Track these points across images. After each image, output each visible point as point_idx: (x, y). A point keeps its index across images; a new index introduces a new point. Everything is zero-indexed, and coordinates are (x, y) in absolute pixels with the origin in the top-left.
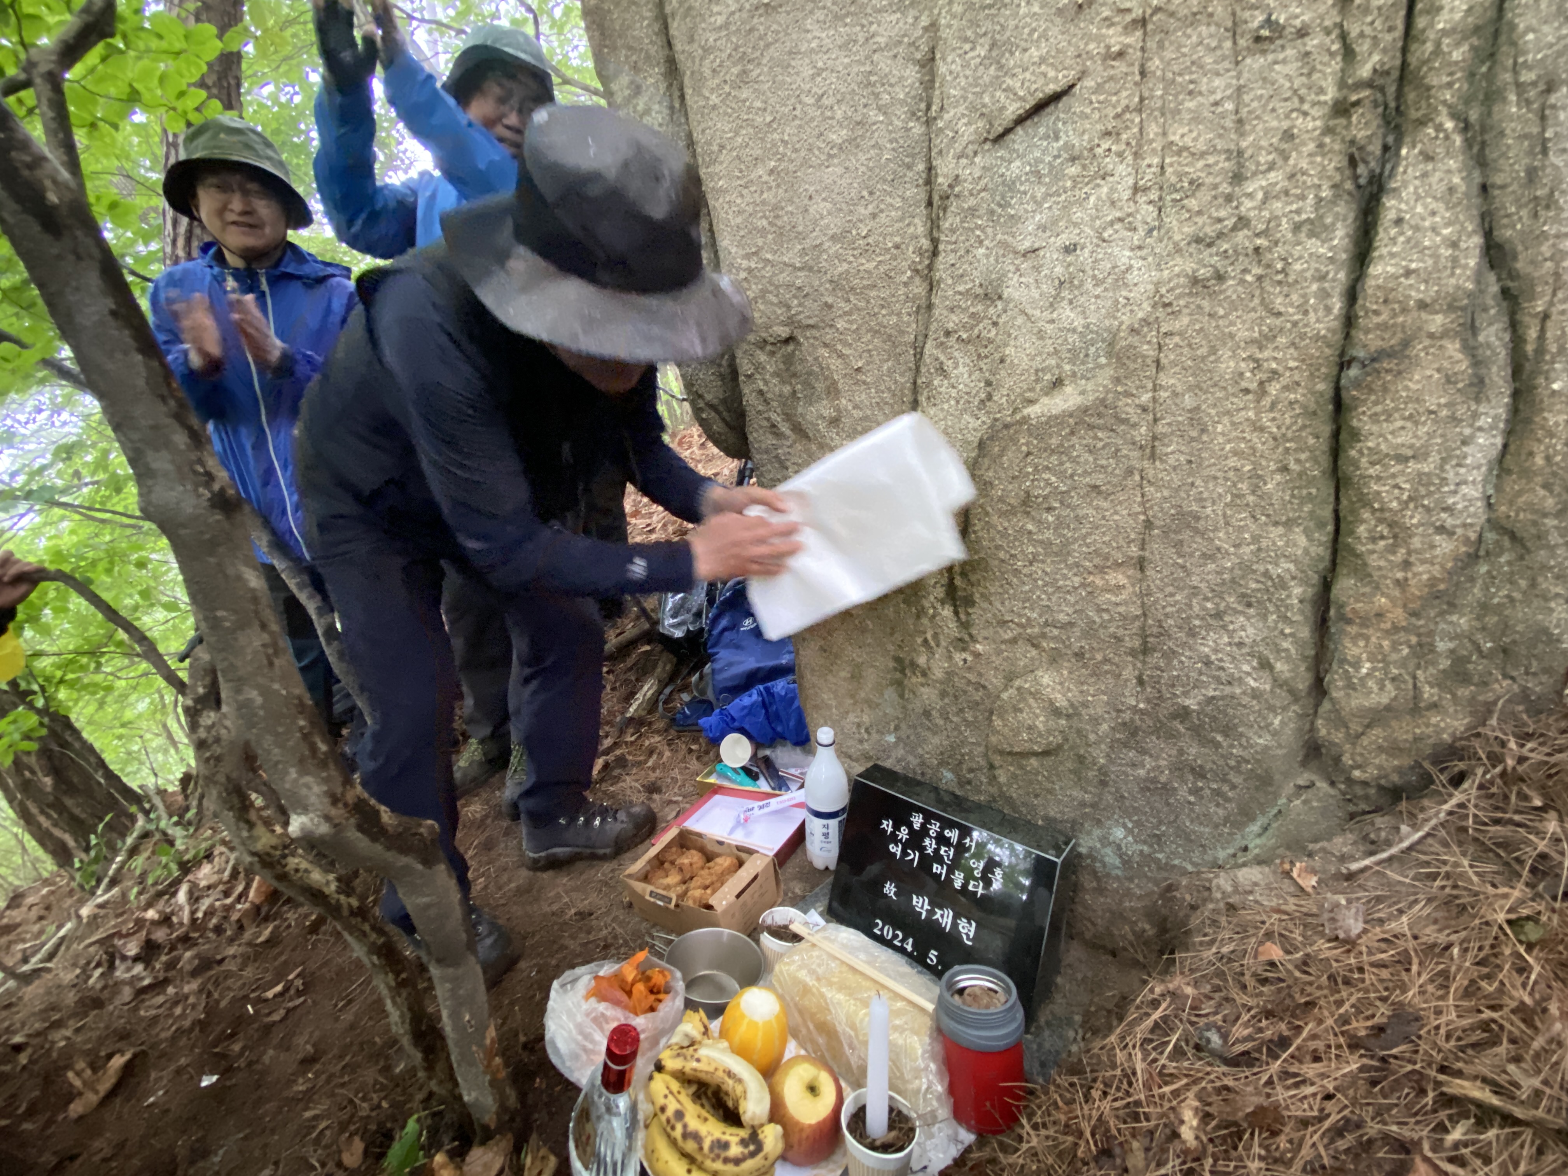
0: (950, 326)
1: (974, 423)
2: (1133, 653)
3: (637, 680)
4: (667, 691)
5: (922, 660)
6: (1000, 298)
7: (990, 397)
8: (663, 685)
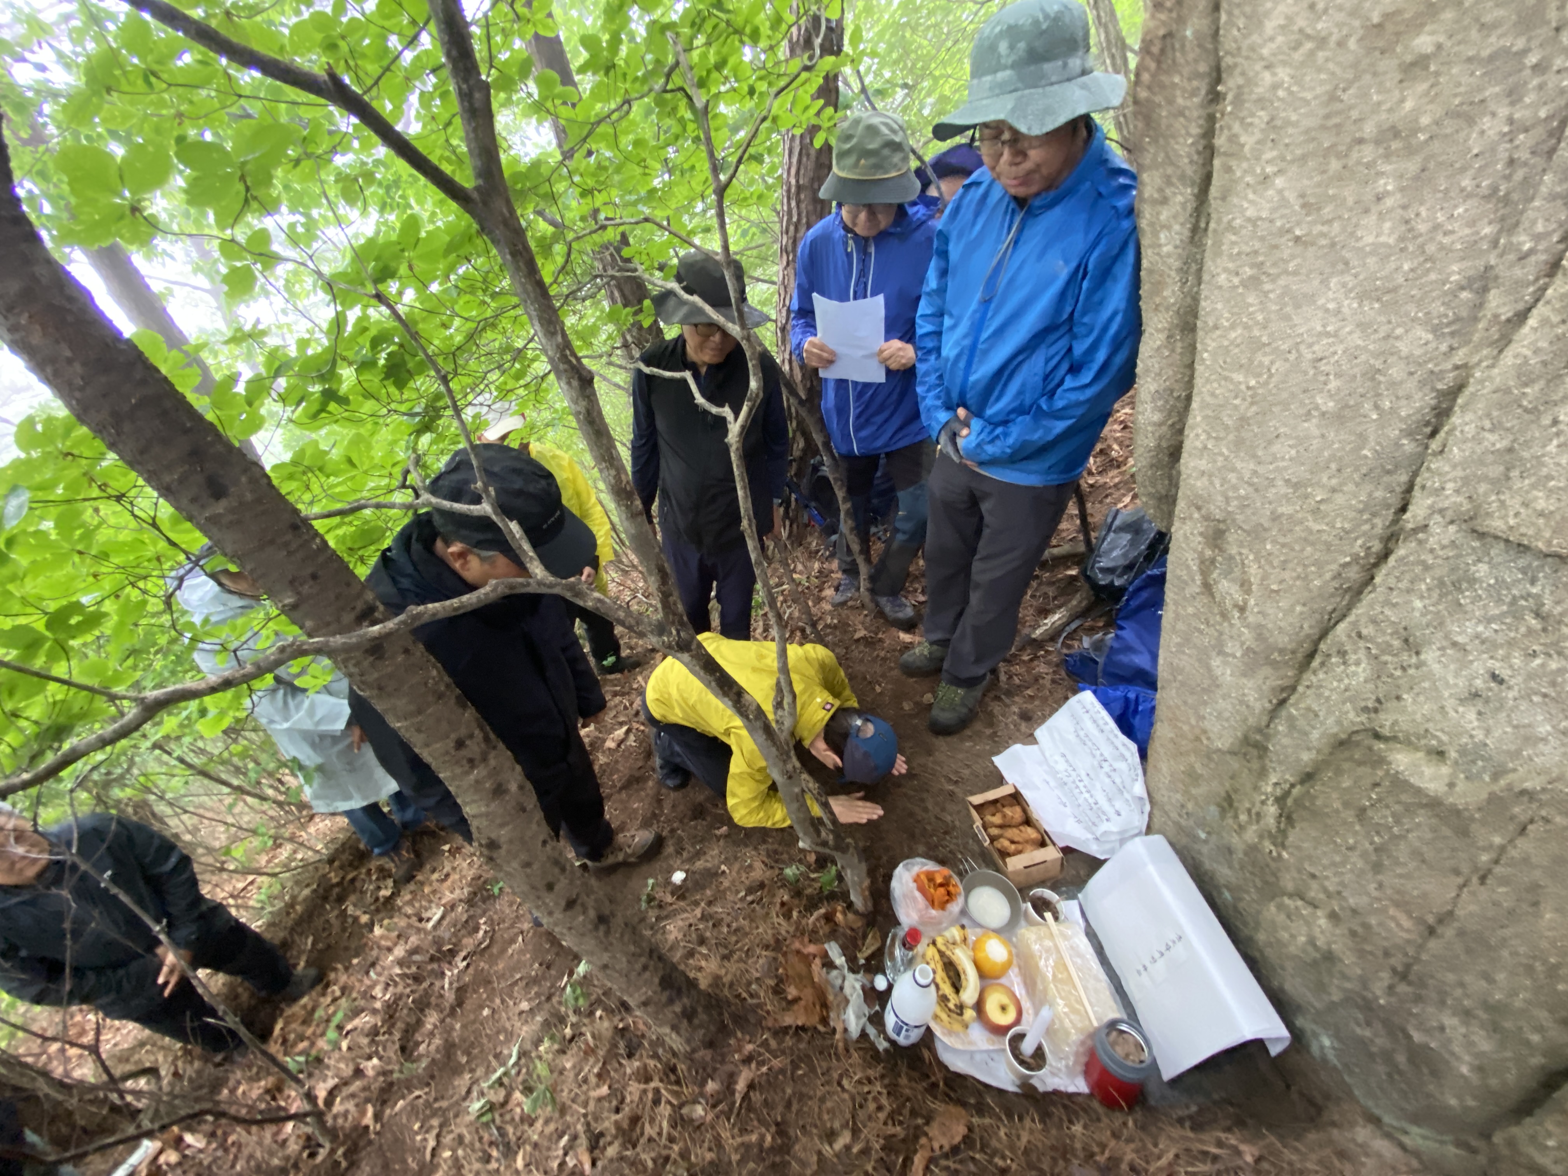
0: (1365, 632)
1: (1351, 715)
2: (1394, 970)
3: (1054, 601)
4: (1074, 626)
5: (1243, 817)
6: (1418, 653)
7: (1376, 711)
8: (1072, 619)
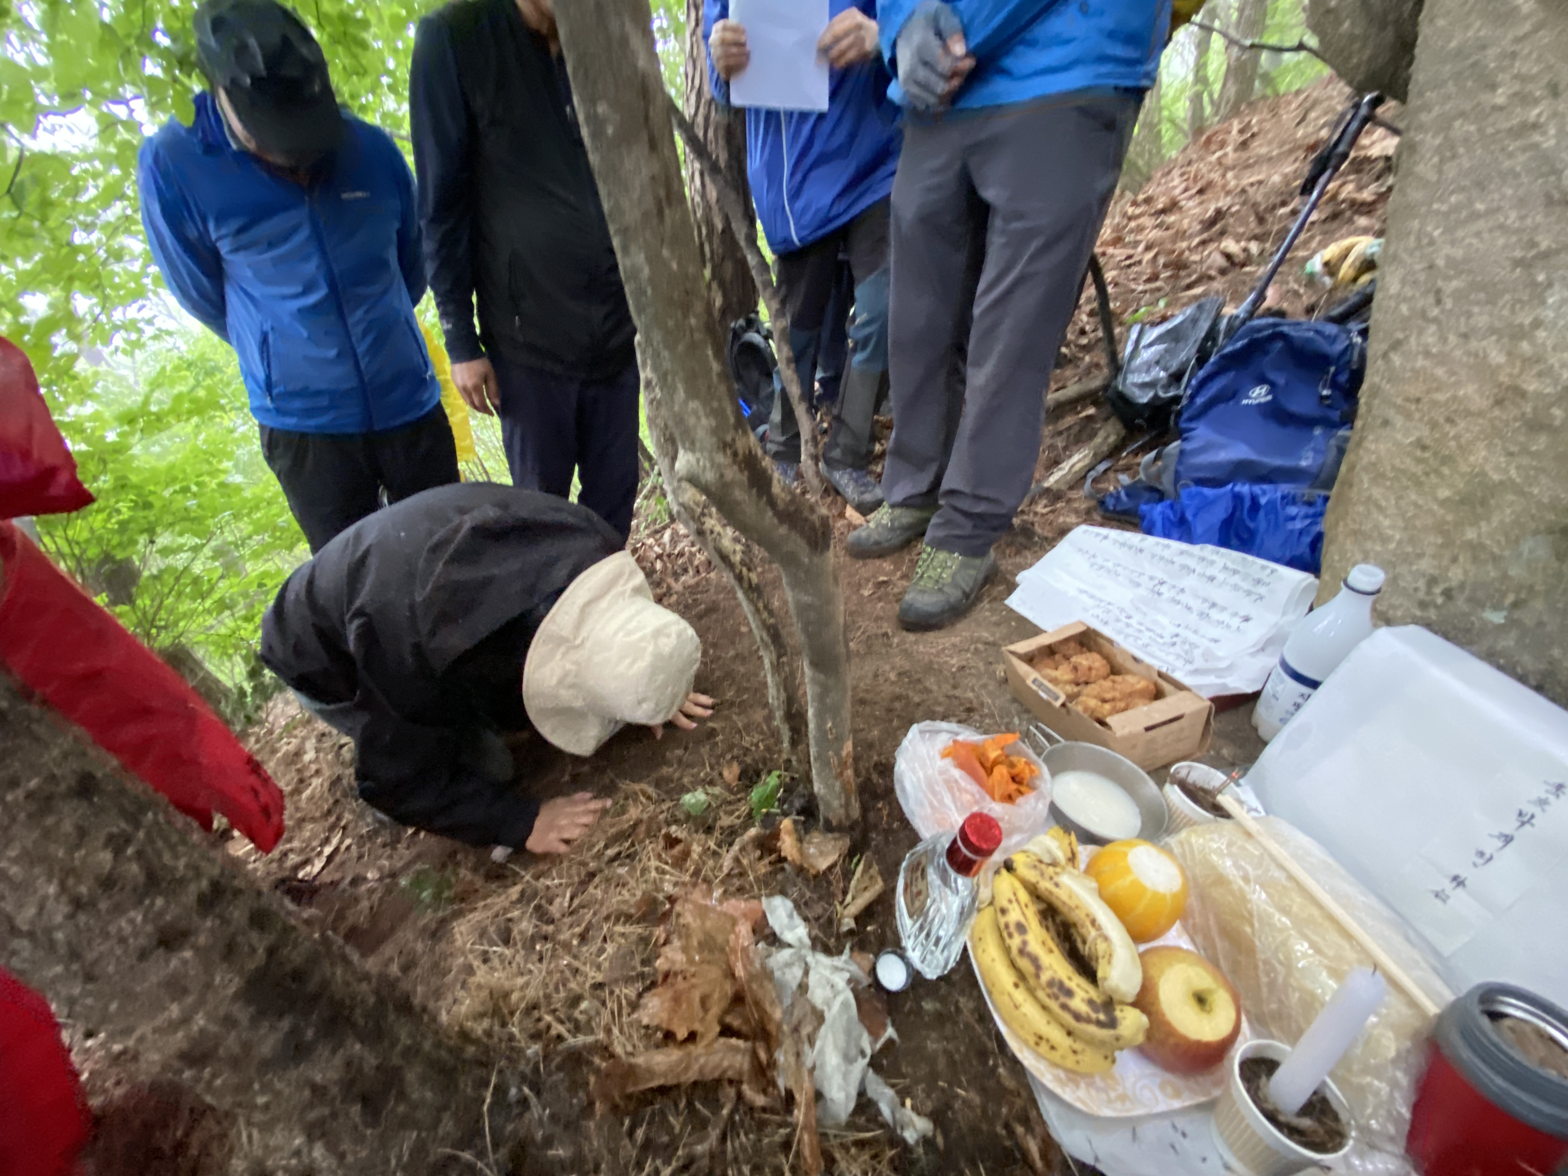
3: (1065, 448)
4: (1102, 467)
8: (1098, 459)
